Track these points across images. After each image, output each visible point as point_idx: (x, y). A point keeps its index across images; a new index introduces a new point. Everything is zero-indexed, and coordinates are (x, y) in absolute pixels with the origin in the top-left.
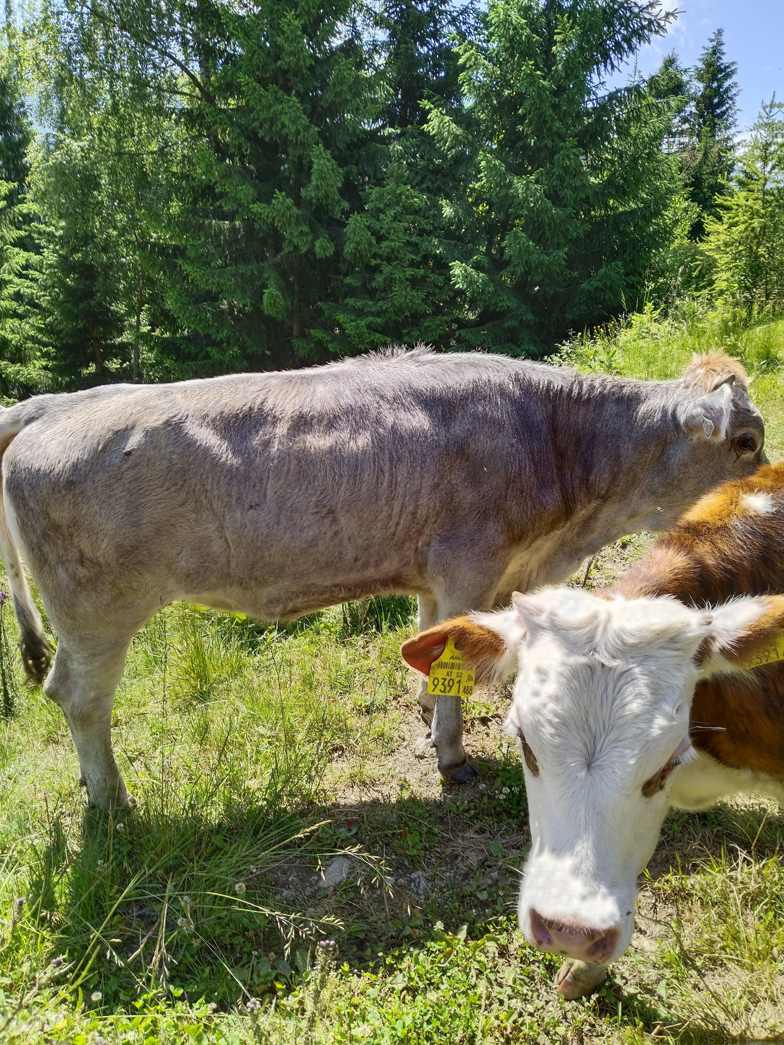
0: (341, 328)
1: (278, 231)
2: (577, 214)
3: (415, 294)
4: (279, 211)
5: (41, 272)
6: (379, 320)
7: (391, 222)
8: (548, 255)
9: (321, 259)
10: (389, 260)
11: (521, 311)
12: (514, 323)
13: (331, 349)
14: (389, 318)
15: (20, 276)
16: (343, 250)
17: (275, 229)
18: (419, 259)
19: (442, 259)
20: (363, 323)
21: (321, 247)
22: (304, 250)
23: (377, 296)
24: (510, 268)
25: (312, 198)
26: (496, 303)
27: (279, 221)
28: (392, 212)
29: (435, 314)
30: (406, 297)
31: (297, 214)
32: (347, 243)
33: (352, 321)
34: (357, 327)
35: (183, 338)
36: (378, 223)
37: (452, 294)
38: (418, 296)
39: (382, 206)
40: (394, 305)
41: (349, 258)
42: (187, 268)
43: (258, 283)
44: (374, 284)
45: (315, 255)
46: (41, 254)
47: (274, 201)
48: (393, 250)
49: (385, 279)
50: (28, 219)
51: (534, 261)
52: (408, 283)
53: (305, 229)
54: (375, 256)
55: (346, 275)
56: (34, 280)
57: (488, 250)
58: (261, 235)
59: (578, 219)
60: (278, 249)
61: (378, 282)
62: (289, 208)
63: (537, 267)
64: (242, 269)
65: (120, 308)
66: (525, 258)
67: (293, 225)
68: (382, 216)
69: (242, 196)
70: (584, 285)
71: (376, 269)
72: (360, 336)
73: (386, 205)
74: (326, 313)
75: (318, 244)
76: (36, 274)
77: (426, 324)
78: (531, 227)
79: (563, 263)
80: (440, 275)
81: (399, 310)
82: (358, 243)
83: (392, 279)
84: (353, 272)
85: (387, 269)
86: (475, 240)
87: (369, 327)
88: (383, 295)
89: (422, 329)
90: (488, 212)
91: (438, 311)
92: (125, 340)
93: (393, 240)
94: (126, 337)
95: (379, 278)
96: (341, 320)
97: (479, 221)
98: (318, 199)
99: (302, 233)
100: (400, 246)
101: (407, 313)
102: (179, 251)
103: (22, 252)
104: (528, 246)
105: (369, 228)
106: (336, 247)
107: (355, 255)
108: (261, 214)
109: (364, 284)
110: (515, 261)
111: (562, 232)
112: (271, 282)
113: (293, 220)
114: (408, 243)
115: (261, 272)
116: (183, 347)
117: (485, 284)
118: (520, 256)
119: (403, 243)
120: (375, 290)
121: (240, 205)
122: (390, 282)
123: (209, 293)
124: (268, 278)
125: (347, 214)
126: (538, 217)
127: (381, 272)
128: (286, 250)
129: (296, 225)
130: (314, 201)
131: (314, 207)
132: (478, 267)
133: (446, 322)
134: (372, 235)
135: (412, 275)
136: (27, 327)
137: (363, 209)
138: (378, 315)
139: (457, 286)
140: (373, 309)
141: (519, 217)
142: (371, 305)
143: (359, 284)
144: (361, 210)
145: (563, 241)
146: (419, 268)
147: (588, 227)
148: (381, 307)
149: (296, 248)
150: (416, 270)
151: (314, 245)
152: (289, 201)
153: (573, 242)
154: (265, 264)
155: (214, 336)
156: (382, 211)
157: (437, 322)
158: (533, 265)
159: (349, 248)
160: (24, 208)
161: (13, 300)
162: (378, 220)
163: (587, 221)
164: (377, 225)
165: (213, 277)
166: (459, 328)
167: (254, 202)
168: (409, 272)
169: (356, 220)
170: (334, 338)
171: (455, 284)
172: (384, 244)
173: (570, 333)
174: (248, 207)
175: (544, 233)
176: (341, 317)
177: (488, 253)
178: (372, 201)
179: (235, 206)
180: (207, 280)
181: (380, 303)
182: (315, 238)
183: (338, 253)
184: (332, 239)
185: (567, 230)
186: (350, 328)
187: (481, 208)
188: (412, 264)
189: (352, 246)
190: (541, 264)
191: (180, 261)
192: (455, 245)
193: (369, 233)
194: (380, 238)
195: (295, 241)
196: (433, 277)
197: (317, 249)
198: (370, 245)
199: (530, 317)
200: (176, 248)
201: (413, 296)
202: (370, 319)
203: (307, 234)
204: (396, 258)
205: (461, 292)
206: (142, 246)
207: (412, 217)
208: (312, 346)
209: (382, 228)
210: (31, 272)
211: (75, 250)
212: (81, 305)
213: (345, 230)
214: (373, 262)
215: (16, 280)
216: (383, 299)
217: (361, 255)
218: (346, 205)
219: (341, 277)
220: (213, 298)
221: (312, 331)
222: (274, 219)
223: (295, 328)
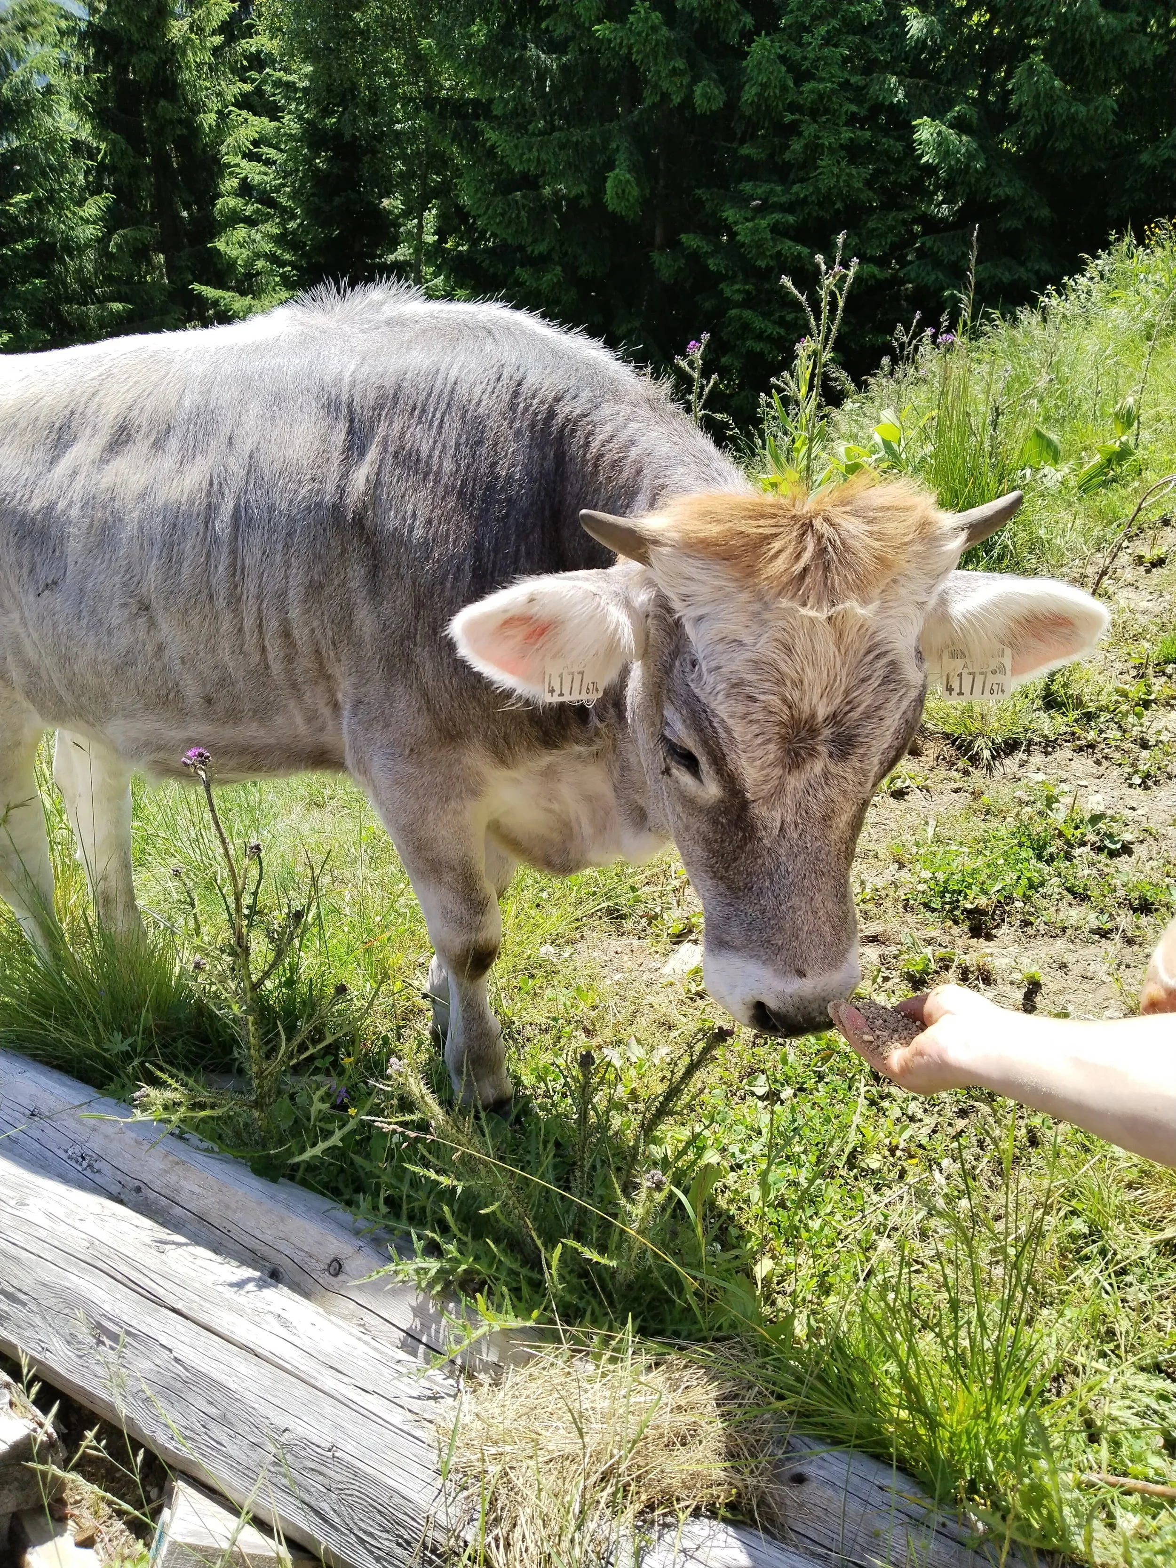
0: (732, 235)
1: (637, 69)
2: (1146, 23)
3: (854, 172)
4: (639, 34)
5: (277, 147)
6: (791, 219)
7: (821, 47)
8: (1086, 102)
9: (703, 116)
10: (814, 114)
11: (1029, 202)
12: (1015, 223)
13: (712, 268)
14: (809, 214)
15: (251, 156)
16: (739, 98)
17: (632, 65)
18: (863, 113)
19: (901, 111)
20: (764, 223)
21: (704, 95)
22: (677, 100)
23: (792, 176)
24: (1017, 128)
25: (693, 9)
26: (988, 189)
27: (638, 52)
28: (823, 30)
29: (886, 207)
30: (838, 177)
31: (668, 39)
32: (747, 87)
33: (747, 220)
34: (755, 231)
35: (487, 250)
36: (799, 50)
37: (917, 173)
38: (859, 174)
39: (807, 19)
40: (817, 190)
41: (748, 111)
42: (491, 135)
43: (601, 158)
44: (787, 156)
45: (694, 109)
46: (278, 119)
47: (631, 18)
48: (821, 97)
49: (806, 146)
50: (258, 61)
51: (1061, 115)
52: (843, 153)
53: (680, 63)
54: (793, 107)
55: (742, 142)
56: (268, 162)
57: (983, 93)
58: (610, 76)
59: (1145, 33)
60: (636, 98)
61: (794, 151)
62: (654, 29)
63: (1063, 124)
64: (576, 135)
65: (392, 203)
66: (1044, 109)
67: (660, 58)
68: (806, 37)
69: (582, 11)
70: (1144, 157)
71: (793, 129)
72: (759, 244)
73: (815, 18)
74: (708, 205)
75: (698, 90)
76: (271, 153)
77: (871, 225)
78: (1060, 49)
79: (1111, 117)
80: (898, 139)
81: (826, 200)
82: (764, 86)
83: (817, 145)
84: (753, 136)
85: (809, 129)
86: (960, 78)
87: (776, 230)
88: (801, 174)
89: (864, 232)
90: (989, 25)
91: (891, 202)
92: (401, 258)
93: (822, 80)
94: (403, 252)
95: (797, 145)
96: (731, 220)
97: (970, 41)
98: (703, 11)
99: (674, 72)
100: (833, 91)
101: (839, 205)
102: (482, 108)
103: (251, 118)
104: (1053, 87)
105: (783, 59)
106: (727, 92)
107: (759, 106)
108: (610, 41)
109: (771, 156)
110: (1029, 114)
111: (1114, 58)
112: (621, 158)
113: (662, 49)
114: (846, 85)
115: (606, 141)
116: (485, 264)
117: (970, 156)
118: (1037, 106)
119: (839, 84)
120: (788, 166)
121: (578, 26)
122: (814, 150)
123: (525, 175)
124: (618, 149)
125: (748, 37)
126: (1074, 31)
127: (800, 134)
128: (648, 102)
129: (665, 58)
130: (697, 14)
131: (696, 26)
132: (960, 125)
133: (904, 222)
134: (788, 71)
135: (851, 139)
136: (258, 237)
137: (777, 28)
138: (789, 208)
139: (924, 160)
140: (783, 199)
141: (1040, 32)
142: (780, 194)
143: (763, 156)
144: (772, 28)
145: (1113, 74)
146: (862, 128)
147: (1161, 49)
148: (797, 194)
149: (665, 97)
150: (859, 133)
151: (693, 92)
152: (656, 17)
153: (1134, 78)
154: (613, 126)
155: (529, 249)
156: (807, 30)
157: (890, 222)
158: (1058, 123)
159: (749, 94)
160: (251, 45)
161: (237, 195)
162: (800, 44)
163: (1162, 37)
164: (797, 54)
165: (530, 150)
166: (924, 233)
167: (600, 22)
168: (846, 134)
169: (764, 45)
170: (718, 248)
171: (921, 156)
172: (807, 87)
173: (1112, 238)
174: (589, 29)
175: (1082, 60)
176: (730, 214)
177: (980, 102)
178: (791, 11)
179: (571, 28)
180: (523, 154)
181: (796, 188)
182: (695, 80)
183: (732, 104)
184: (723, 80)
185: (1124, 54)
186: (744, 231)
187: (975, 18)
188: (852, 120)
189: (754, 90)
190: (1072, 118)
191: (481, 124)
192: (926, 86)
193: (784, 69)
194: (801, 76)
195: (665, 85)
196: (887, 142)
197: (698, 99)
198: (784, 88)
199: (1045, 212)
200: (476, 102)
201: (850, 175)
202: (776, 216)
203: (682, 73)
204: (827, 111)
205: (930, 170)
206: (429, 102)
207: (857, 39)
208: (682, 262)
209: (805, 58)
210: (266, 150)
211: (326, 112)
212: (337, 200)
213: (744, 63)
214: (789, 118)
215: (244, 163)
216: (802, 181)
217: (767, 107)
218: (748, 20)
219: (735, 145)
220: (530, 182)
221: (684, 237)
222: (630, 48)
223: (658, 232)
